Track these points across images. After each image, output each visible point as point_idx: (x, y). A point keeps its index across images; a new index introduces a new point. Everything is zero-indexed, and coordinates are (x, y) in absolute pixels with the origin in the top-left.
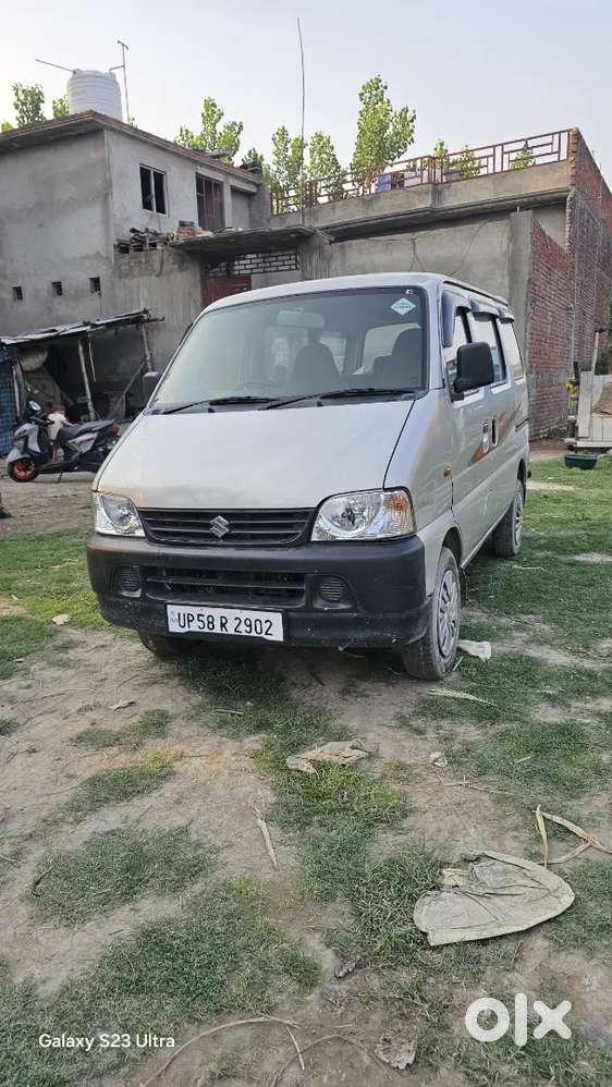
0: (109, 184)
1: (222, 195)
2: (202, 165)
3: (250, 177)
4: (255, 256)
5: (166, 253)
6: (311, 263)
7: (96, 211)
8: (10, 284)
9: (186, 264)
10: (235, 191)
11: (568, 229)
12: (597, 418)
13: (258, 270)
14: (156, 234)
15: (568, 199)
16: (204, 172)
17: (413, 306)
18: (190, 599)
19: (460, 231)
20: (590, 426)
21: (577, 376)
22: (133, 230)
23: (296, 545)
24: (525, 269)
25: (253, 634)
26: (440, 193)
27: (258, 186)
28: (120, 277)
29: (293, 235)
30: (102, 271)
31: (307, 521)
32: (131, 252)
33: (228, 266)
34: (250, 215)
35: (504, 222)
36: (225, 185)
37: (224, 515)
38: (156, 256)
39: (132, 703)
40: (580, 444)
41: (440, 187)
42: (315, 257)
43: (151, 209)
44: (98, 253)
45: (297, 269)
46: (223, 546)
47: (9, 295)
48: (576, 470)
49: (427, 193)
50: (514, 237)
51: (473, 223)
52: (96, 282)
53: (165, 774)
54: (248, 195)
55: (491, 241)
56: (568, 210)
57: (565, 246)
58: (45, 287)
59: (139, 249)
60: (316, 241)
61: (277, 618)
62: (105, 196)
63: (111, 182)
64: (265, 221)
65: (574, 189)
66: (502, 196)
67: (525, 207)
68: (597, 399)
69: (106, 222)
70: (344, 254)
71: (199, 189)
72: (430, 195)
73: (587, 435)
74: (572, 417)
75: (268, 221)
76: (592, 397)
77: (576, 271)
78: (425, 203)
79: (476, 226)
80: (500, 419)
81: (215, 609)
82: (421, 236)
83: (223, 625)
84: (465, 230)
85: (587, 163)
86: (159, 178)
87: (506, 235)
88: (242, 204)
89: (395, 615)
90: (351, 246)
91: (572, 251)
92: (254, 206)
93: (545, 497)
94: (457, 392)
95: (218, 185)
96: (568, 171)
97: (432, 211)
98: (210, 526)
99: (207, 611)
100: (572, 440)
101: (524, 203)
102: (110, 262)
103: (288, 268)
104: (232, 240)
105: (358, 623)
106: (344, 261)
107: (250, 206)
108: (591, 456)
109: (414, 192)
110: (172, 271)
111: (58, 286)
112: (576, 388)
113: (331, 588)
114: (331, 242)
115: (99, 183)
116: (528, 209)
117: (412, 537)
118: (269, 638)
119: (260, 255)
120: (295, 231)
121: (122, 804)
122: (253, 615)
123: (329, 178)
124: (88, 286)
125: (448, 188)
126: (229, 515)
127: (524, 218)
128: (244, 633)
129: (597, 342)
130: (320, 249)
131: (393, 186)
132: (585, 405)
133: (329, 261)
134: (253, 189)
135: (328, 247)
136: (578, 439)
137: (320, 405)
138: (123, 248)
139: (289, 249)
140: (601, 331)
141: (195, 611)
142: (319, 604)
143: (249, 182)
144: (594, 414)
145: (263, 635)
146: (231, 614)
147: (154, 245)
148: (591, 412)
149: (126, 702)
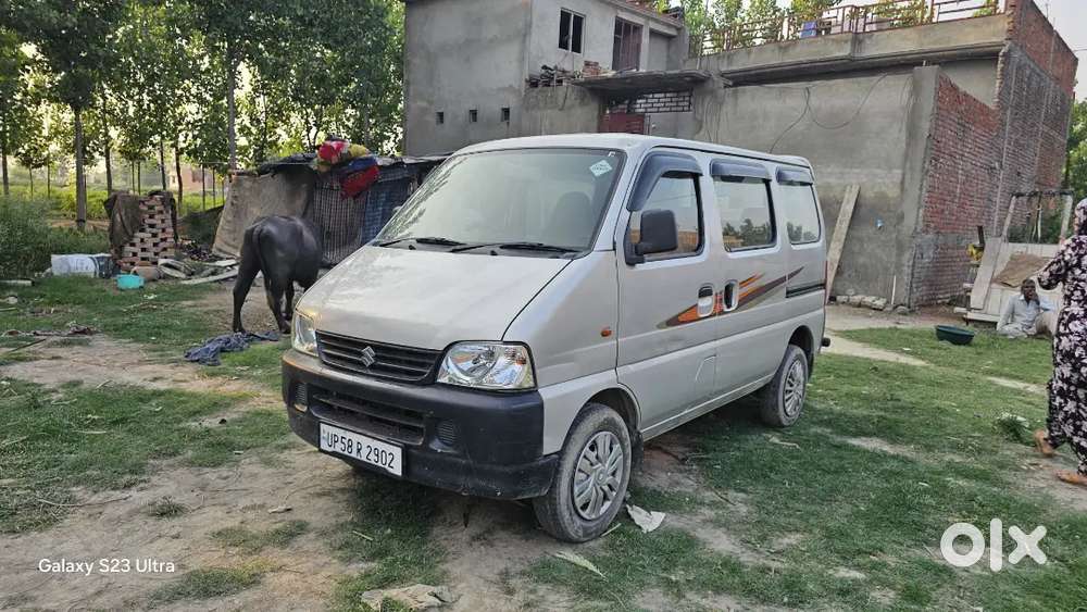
0: (529, 25)
1: (640, 36)
2: (622, 9)
3: (671, 21)
4: (662, 95)
5: (570, 89)
6: (703, 105)
7: (513, 49)
8: (435, 110)
9: (586, 100)
10: (653, 33)
11: (997, 85)
12: (997, 289)
13: (664, 109)
14: (564, 72)
15: (1001, 54)
16: (625, 16)
17: (610, 168)
18: (339, 421)
19: (859, 83)
20: (987, 297)
21: (982, 242)
22: (545, 67)
23: (423, 384)
24: (925, 126)
25: (379, 464)
26: (860, 42)
27: (678, 29)
28: (527, 109)
29: (688, 79)
30: (512, 102)
31: (434, 362)
32: (540, 86)
33: (630, 103)
34: (668, 56)
35: (907, 75)
36: (644, 29)
37: (371, 346)
38: (561, 91)
39: (289, 510)
40: (971, 315)
41: (861, 37)
42: (708, 99)
43: (566, 48)
44: (511, 86)
45: (689, 110)
46: (368, 376)
47: (432, 119)
48: (945, 344)
49: (846, 42)
50: (916, 90)
51: (873, 75)
52: (506, 112)
53: (253, 581)
54: (669, 38)
55: (890, 94)
56: (1000, 66)
57: (992, 104)
58: (463, 113)
59: (547, 85)
60: (709, 85)
61: (398, 452)
62: (525, 34)
63: (531, 23)
64: (681, 61)
65: (1009, 42)
66: (927, 48)
67: (932, 61)
68: (1000, 268)
69: (522, 60)
70: (736, 98)
71: (617, 31)
72: (849, 43)
73: (981, 307)
74: (967, 285)
75: (684, 62)
76: (995, 266)
77: (1008, 128)
78: (844, 51)
79: (875, 78)
80: (743, 283)
81: (356, 435)
82: (818, 86)
83: (359, 450)
84: (864, 81)
85: (1033, 17)
86: (579, 21)
87: (907, 89)
88: (661, 45)
89: (501, 469)
90: (744, 92)
91: (1002, 106)
92: (673, 48)
93: (875, 369)
94: (635, 255)
95: (638, 28)
96: (1003, 25)
97: (851, 59)
98: (361, 354)
99: (349, 435)
100: (963, 310)
101: (931, 57)
102: (520, 93)
103: (681, 109)
104: (628, 81)
105: (468, 471)
106: (736, 105)
107: (669, 47)
108: (969, 329)
109: (833, 40)
110: (573, 106)
111: (474, 113)
112: (979, 254)
113: (447, 430)
114: (726, 86)
115: (521, 25)
116: (934, 64)
117: (530, 392)
118: (390, 470)
119: (668, 95)
120: (688, 75)
121: (197, 601)
122: (381, 446)
123: (765, 22)
124: (499, 114)
125: (870, 37)
126: (377, 347)
127: (928, 73)
128: (373, 462)
129: (1012, 206)
130: (712, 92)
131: (819, 32)
132: (984, 273)
133: (721, 104)
134: (672, 32)
135: (722, 91)
136: (970, 309)
137: (493, 254)
138: (533, 83)
139: (684, 91)
140: (1018, 195)
141: (340, 433)
142: (436, 446)
143: (669, 26)
144: (994, 285)
145: (386, 467)
146: (365, 441)
147: (560, 82)
148: (991, 283)
149: (284, 507)
